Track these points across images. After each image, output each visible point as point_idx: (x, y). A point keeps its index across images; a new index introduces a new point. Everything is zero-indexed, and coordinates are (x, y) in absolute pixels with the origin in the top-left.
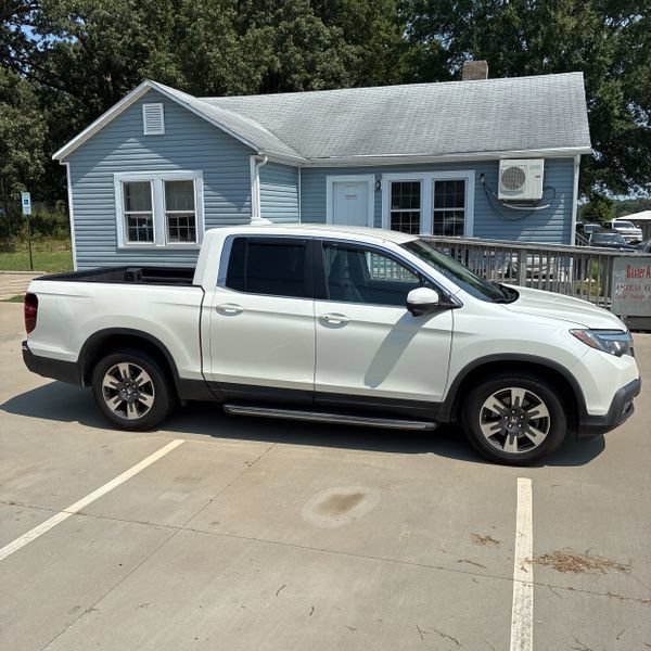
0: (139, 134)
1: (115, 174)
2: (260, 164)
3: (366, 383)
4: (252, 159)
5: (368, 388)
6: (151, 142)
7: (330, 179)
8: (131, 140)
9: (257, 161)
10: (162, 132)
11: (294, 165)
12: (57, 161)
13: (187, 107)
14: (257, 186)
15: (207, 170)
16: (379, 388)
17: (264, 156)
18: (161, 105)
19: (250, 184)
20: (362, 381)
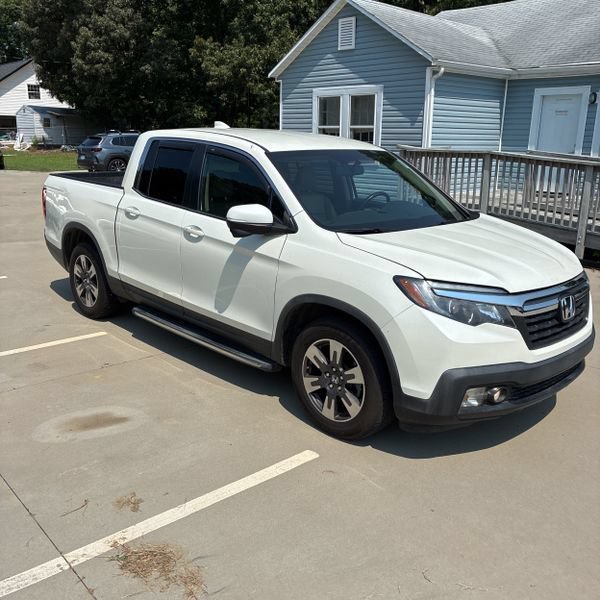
0: (334, 49)
1: (314, 90)
2: (436, 76)
3: (216, 308)
4: (429, 71)
5: (216, 312)
6: (344, 57)
7: (539, 92)
8: (329, 56)
9: (435, 73)
10: (353, 47)
11: (500, 77)
12: (272, 79)
13: (373, 19)
14: (431, 99)
15: (388, 84)
16: (223, 314)
17: (440, 67)
18: (353, 19)
19: (424, 97)
20: (213, 304)
